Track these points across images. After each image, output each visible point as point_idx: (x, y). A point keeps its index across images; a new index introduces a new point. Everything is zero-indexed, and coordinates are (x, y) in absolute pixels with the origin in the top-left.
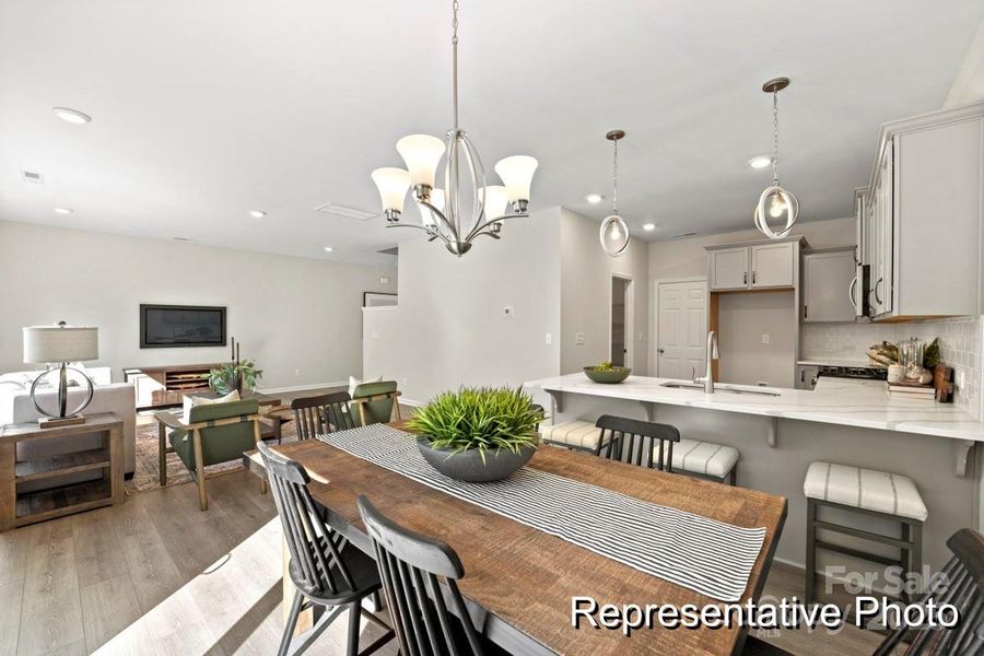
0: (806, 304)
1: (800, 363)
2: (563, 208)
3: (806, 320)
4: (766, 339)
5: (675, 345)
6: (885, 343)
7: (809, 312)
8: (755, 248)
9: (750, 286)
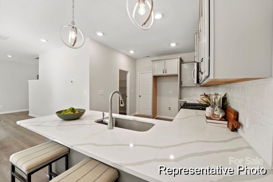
0: (182, 80)
1: (179, 100)
2: (91, 39)
3: (182, 86)
4: (171, 92)
5: (144, 94)
6: (205, 93)
7: (183, 83)
8: (166, 61)
9: (165, 74)
